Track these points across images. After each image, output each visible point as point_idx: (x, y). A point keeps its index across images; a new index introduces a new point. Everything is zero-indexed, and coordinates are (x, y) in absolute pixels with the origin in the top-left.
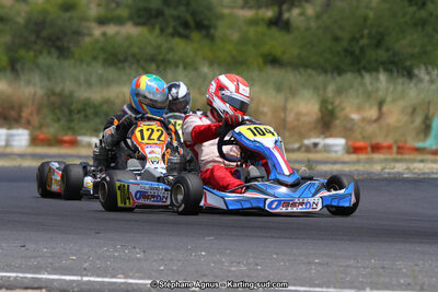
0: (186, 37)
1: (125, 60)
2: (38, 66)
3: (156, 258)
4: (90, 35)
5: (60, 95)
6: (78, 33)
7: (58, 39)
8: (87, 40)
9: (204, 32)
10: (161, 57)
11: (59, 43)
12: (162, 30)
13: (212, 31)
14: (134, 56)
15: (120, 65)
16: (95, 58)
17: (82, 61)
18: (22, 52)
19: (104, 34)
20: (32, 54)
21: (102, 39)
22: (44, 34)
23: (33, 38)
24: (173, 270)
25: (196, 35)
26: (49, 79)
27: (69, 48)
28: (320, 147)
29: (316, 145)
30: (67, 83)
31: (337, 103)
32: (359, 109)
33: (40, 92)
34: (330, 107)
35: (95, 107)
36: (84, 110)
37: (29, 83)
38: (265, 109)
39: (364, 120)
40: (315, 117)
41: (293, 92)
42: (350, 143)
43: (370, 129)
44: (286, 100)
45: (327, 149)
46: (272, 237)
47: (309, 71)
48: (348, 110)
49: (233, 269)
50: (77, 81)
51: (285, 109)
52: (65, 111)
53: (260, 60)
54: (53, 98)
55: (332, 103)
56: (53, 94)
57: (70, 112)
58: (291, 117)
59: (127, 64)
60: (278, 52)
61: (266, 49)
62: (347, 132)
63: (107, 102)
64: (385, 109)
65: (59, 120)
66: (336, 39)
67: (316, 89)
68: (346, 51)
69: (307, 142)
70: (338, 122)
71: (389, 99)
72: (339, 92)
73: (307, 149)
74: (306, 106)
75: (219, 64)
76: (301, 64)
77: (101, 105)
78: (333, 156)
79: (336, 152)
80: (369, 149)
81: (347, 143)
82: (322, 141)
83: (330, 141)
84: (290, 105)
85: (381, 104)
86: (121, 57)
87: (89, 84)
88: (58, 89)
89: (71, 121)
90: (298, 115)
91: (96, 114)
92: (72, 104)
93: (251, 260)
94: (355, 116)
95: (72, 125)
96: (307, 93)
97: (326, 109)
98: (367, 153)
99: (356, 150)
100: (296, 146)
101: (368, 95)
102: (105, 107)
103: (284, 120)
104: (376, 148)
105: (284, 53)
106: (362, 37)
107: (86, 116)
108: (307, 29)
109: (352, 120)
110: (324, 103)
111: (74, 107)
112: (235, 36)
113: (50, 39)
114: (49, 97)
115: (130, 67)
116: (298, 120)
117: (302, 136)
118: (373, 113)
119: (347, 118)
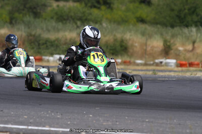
0: (99, 8)
1: (68, 19)
2: (23, 22)
3: (67, 118)
4: (51, 6)
5: (34, 36)
6: (45, 5)
7: (35, 8)
8: (49, 9)
9: (108, 6)
10: (84, 18)
11: (35, 10)
12: (86, 5)
13: (112, 5)
14: (71, 17)
15: (64, 22)
16: (52, 18)
17: (45, 19)
18: (16, 15)
19: (58, 6)
20: (21, 15)
21: (56, 8)
22: (28, 6)
23: (22, 7)
24: (74, 124)
25: (103, 7)
26: (29, 28)
27: (40, 13)
28: (163, 63)
29: (161, 62)
30: (38, 30)
31: (172, 41)
32: (183, 45)
33: (24, 34)
34: (168, 44)
35: (51, 42)
36: (46, 43)
37: (18, 29)
38: (136, 45)
39: (185, 50)
40: (161, 48)
41: (150, 36)
42: (178, 62)
43: (189, 55)
44: (147, 40)
45: (167, 64)
46: (127, 108)
47: (159, 26)
48: (178, 45)
49: (104, 124)
50: (42, 29)
51: (146, 44)
52: (37, 44)
53: (135, 20)
54: (30, 38)
55: (169, 42)
56: (31, 35)
57: (39, 44)
58: (149, 49)
59: (68, 21)
60: (144, 16)
61: (138, 15)
62: (177, 56)
63: (57, 40)
64: (196, 45)
65: (33, 48)
66: (172, 10)
67: (162, 34)
68: (177, 16)
69: (157, 61)
70: (172, 51)
71: (198, 40)
72: (173, 36)
73: (157, 65)
74: (157, 43)
75: (114, 22)
76: (155, 23)
77: (54, 41)
78: (169, 68)
79: (171, 66)
80: (188, 65)
81: (177, 62)
82: (164, 61)
83: (168, 61)
84: (149, 43)
85: (194, 43)
86: (66, 18)
87: (49, 31)
88: (33, 33)
89: (40, 48)
90: (153, 47)
91: (52, 46)
92: (40, 41)
93: (114, 120)
94: (181, 49)
95: (40, 50)
96: (158, 37)
97: (167, 45)
98: (187, 67)
99: (181, 65)
100: (152, 63)
101: (188, 38)
102: (56, 42)
103: (146, 50)
104: (191, 65)
105: (147, 17)
106: (185, 9)
107: (47, 46)
108: (158, 5)
109: (180, 50)
110: (165, 41)
111: (41, 42)
112: (124, 8)
113: (30, 8)
114: (28, 36)
115: (70, 23)
116: (152, 50)
117: (155, 58)
118: (190, 47)
119: (177, 49)
